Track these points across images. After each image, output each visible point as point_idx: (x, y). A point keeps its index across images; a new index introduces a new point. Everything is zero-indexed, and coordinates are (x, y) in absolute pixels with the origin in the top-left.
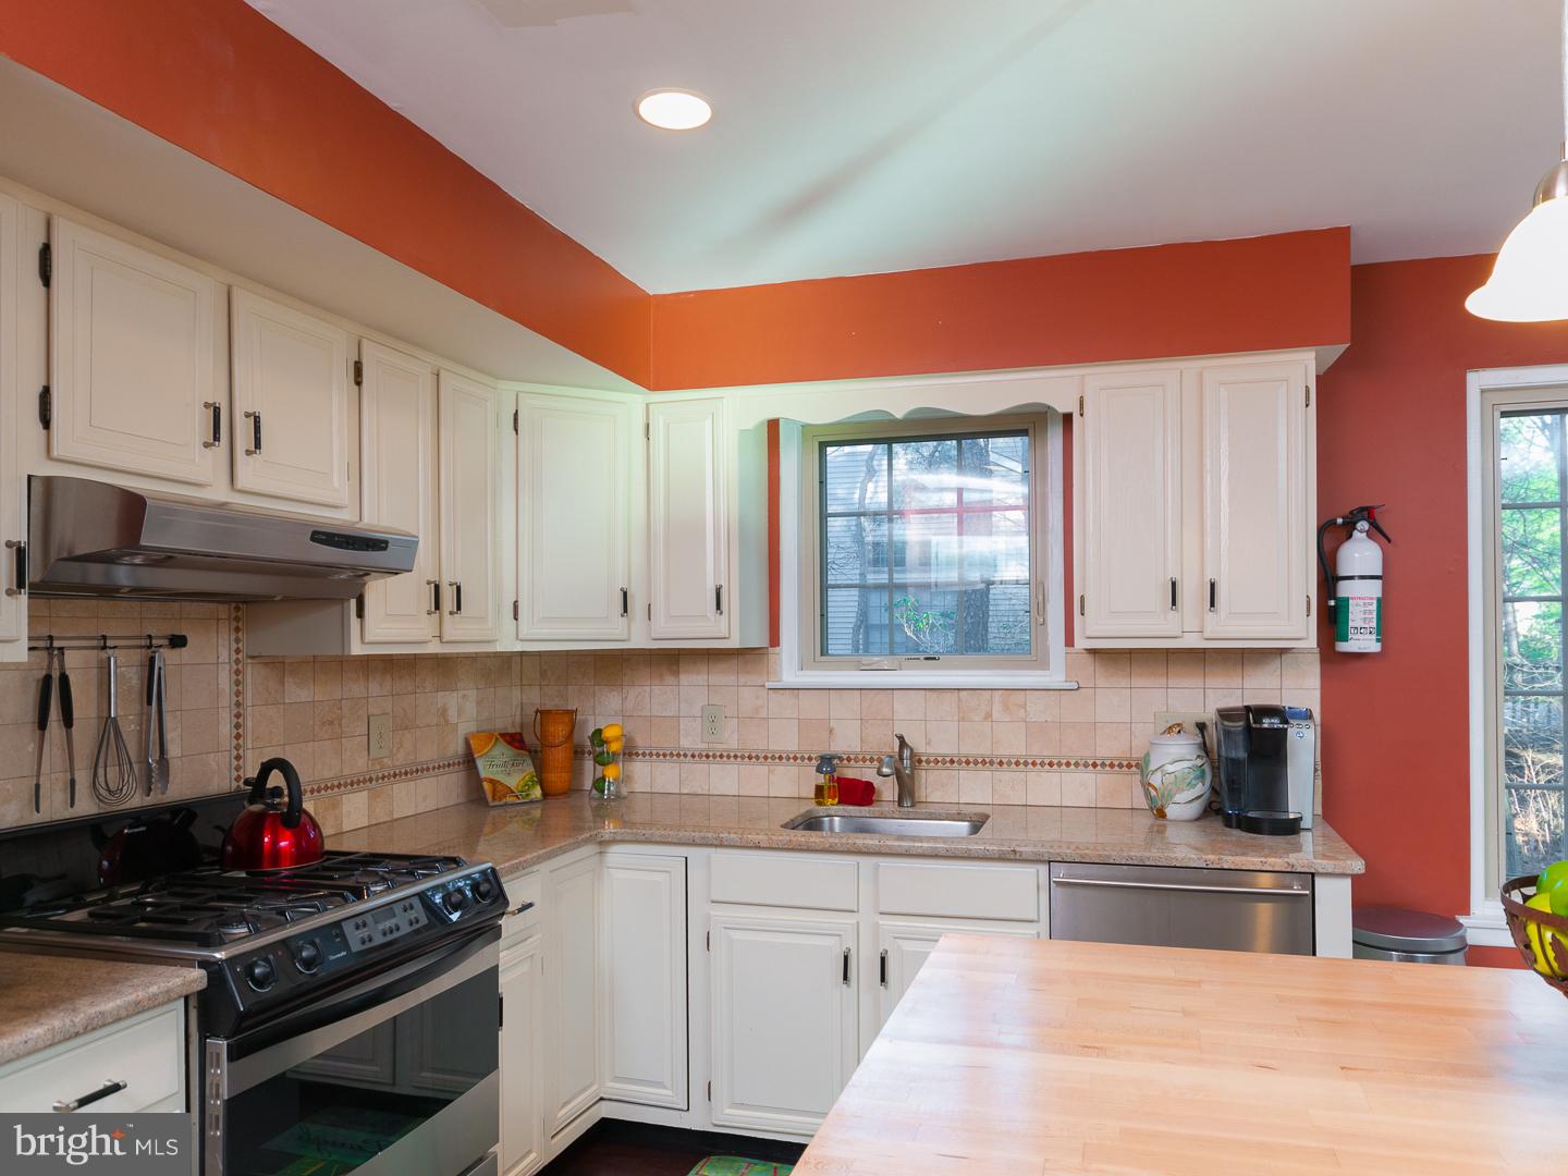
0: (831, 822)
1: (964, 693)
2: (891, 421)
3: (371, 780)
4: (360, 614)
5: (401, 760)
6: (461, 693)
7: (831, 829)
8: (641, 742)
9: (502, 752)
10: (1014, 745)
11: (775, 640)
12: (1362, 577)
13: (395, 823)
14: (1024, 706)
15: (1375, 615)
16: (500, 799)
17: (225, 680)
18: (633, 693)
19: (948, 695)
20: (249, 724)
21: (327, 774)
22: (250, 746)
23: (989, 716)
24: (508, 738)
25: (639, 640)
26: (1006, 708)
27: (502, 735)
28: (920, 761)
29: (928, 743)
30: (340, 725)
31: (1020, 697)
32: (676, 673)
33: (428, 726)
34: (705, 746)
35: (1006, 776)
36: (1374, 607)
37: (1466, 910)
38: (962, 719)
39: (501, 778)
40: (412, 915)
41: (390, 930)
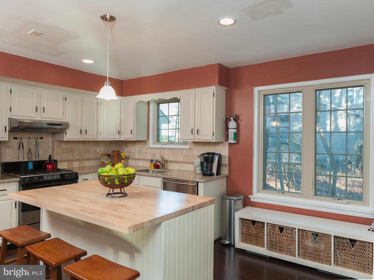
0: (150, 171)
1: (174, 149)
2: (162, 100)
3: (79, 160)
4: (66, 134)
5: (86, 157)
6: (100, 147)
7: (150, 173)
8: (130, 157)
9: (106, 157)
10: (181, 160)
11: (148, 139)
12: (232, 128)
13: (84, 168)
14: (183, 152)
15: (233, 136)
16: (103, 165)
17: (50, 144)
18: (129, 148)
19: (172, 150)
20: (55, 150)
21: (70, 159)
22: (55, 153)
23: (178, 153)
24: (108, 155)
25: (122, 139)
26: (180, 152)
27: (107, 154)
28: (168, 161)
29: (169, 158)
30: (73, 151)
31: (182, 150)
32: (135, 145)
33: (92, 152)
34: (138, 158)
35: (180, 165)
36: (233, 134)
37: (251, 194)
38: (174, 154)
39: (104, 161)
40: (58, 177)
41: (53, 178)
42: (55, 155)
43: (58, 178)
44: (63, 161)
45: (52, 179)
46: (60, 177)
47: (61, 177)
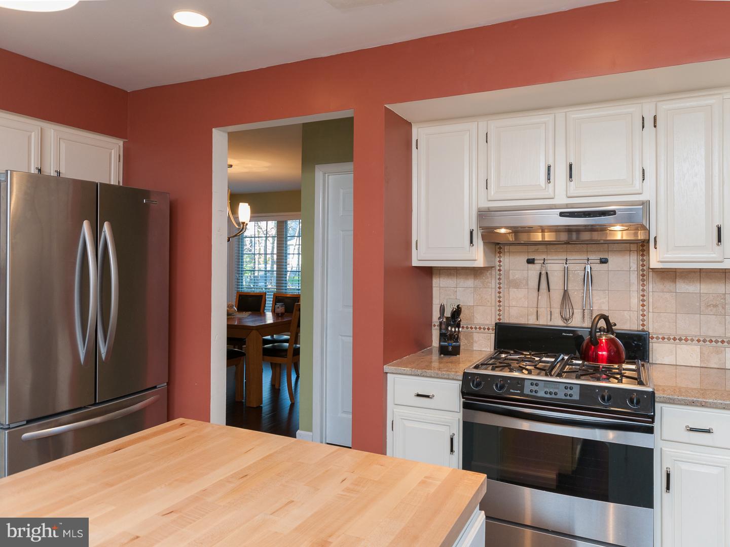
4: (655, 247)
21: (712, 333)
22: (651, 310)
40: (569, 392)
41: (551, 393)
42: (651, 315)
43: (568, 398)
44: (680, 339)
45: (548, 396)
46: (576, 397)
47: (581, 395)
